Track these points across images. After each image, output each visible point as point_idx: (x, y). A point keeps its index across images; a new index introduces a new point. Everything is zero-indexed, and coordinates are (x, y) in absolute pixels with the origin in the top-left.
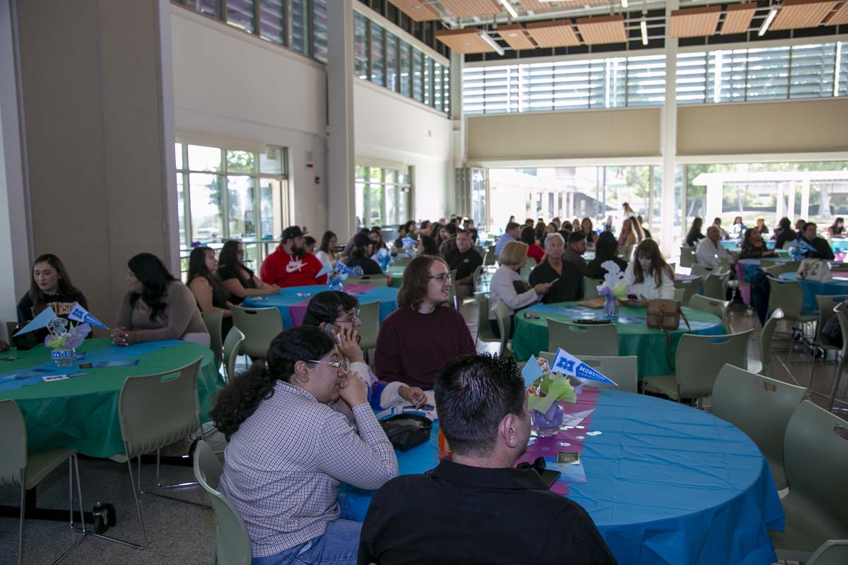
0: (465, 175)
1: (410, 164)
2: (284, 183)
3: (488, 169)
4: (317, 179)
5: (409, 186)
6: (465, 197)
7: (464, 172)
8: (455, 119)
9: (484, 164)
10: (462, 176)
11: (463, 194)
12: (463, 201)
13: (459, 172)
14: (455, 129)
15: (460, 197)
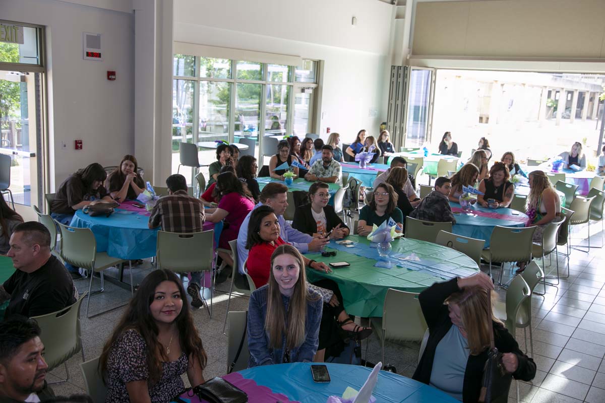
0: (402, 76)
1: (317, 58)
2: (42, 76)
3: (436, 69)
4: (111, 75)
5: (314, 86)
6: (399, 102)
7: (401, 72)
8: (398, 4)
9: (431, 62)
10: (398, 76)
11: (397, 99)
12: (396, 106)
13: (395, 71)
14: (398, 17)
15: (393, 102)
